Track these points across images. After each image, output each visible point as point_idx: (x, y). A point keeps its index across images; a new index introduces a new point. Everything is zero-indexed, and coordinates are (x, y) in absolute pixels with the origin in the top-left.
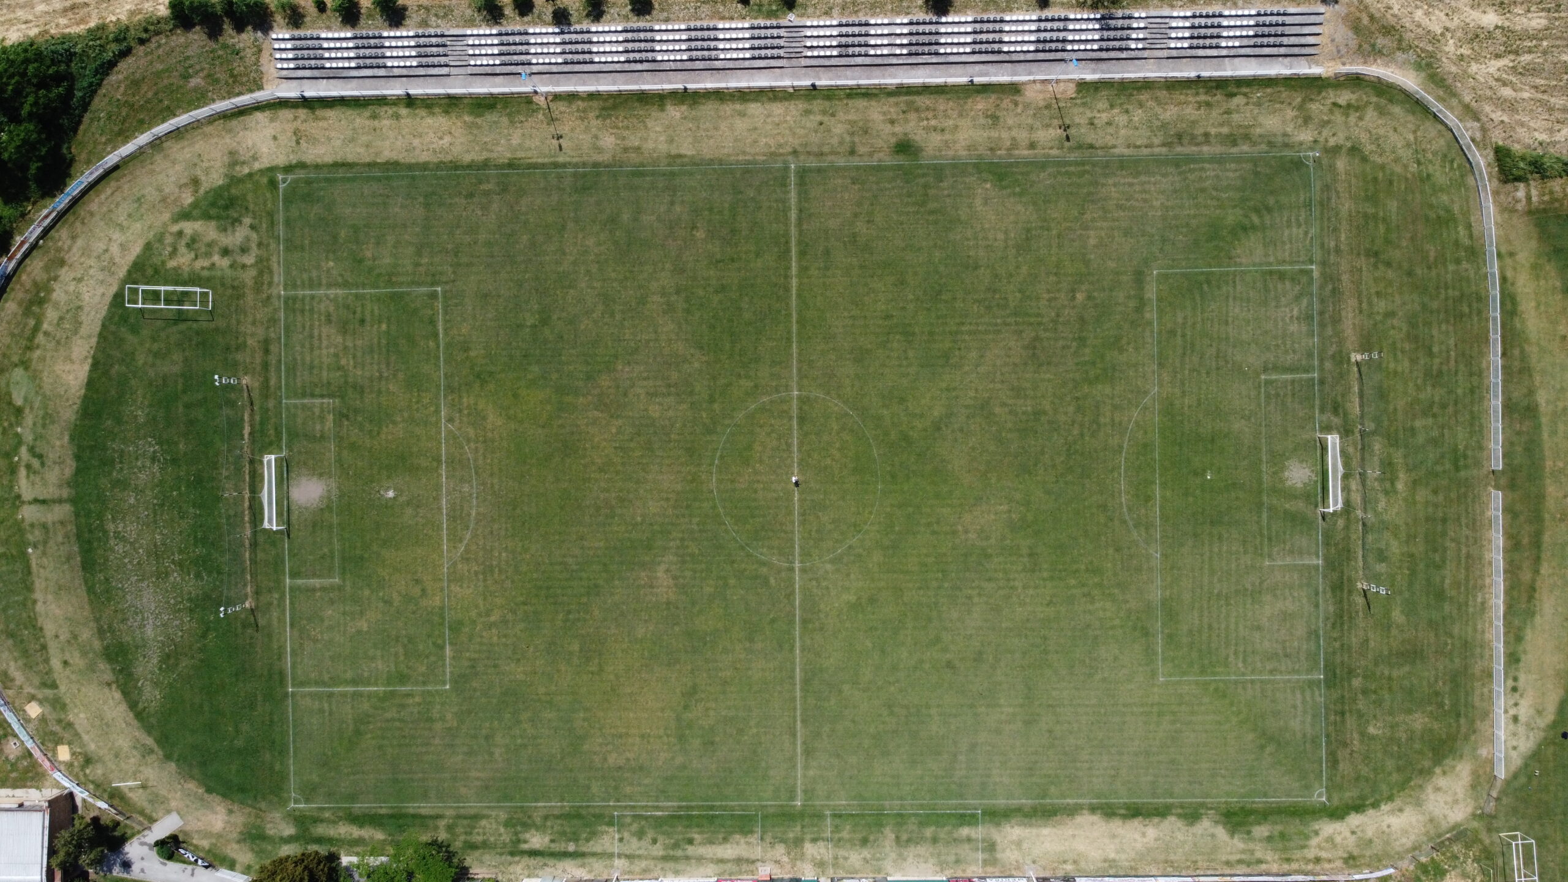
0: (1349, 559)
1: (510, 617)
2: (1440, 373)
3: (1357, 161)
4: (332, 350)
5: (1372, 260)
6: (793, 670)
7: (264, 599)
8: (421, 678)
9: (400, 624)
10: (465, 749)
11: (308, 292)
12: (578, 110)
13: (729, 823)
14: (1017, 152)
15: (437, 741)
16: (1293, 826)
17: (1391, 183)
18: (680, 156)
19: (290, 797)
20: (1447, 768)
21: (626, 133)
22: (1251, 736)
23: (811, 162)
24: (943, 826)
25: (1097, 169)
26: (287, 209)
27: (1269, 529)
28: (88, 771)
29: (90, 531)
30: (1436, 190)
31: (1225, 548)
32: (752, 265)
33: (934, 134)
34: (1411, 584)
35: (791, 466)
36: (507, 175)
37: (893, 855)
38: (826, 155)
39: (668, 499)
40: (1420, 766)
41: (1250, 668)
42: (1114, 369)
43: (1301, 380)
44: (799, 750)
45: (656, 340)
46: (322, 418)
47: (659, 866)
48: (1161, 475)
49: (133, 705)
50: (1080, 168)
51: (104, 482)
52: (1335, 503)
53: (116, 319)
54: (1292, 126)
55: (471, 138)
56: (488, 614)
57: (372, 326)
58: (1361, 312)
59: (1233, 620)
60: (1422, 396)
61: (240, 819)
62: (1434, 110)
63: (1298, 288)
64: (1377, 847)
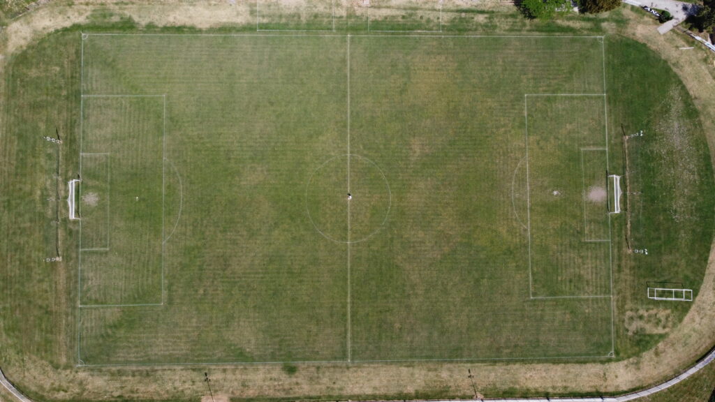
0: (66, 155)
1: (494, 130)
2: (16, 250)
3: (55, 361)
4: (586, 266)
5: (49, 309)
6: (351, 102)
7: (618, 140)
8: (539, 99)
9: (550, 127)
10: (517, 64)
11: (599, 296)
12: (460, 390)
13: (385, 26)
14: (233, 367)
15: (531, 68)
16: (99, 21)
17: (38, 350)
18: (408, 366)
19: (604, 41)
20: (20, 49)
21: (436, 379)
22: (120, 66)
23: (339, 362)
24: (276, 24)
25: (191, 358)
26: (610, 340)
27: (107, 171)
28: (705, 55)
29: (706, 175)
30: (15, 346)
31: (130, 161)
32: (370, 309)
33: (276, 377)
34: (35, 142)
35: (351, 205)
36: (497, 357)
37: (301, 9)
38: (332, 367)
39: (415, 189)
40: (34, 50)
41: (119, 101)
42: (184, 253)
43: (88, 247)
44: (349, 62)
45: (420, 270)
46: (591, 232)
47: (419, 5)
48: (162, 199)
49: (684, 87)
50: (199, 359)
51: (700, 200)
52: (72, 184)
53: (696, 283)
54: (89, 380)
55: (516, 376)
56: (505, 132)
57: (566, 279)
58: (56, 282)
59: (127, 125)
60: (26, 239)
61: (629, 31)
62: (13, 388)
63: (88, 295)
64: (56, 10)
